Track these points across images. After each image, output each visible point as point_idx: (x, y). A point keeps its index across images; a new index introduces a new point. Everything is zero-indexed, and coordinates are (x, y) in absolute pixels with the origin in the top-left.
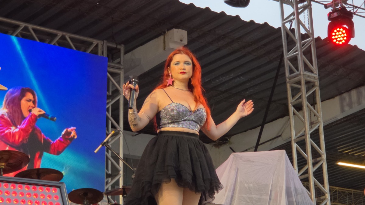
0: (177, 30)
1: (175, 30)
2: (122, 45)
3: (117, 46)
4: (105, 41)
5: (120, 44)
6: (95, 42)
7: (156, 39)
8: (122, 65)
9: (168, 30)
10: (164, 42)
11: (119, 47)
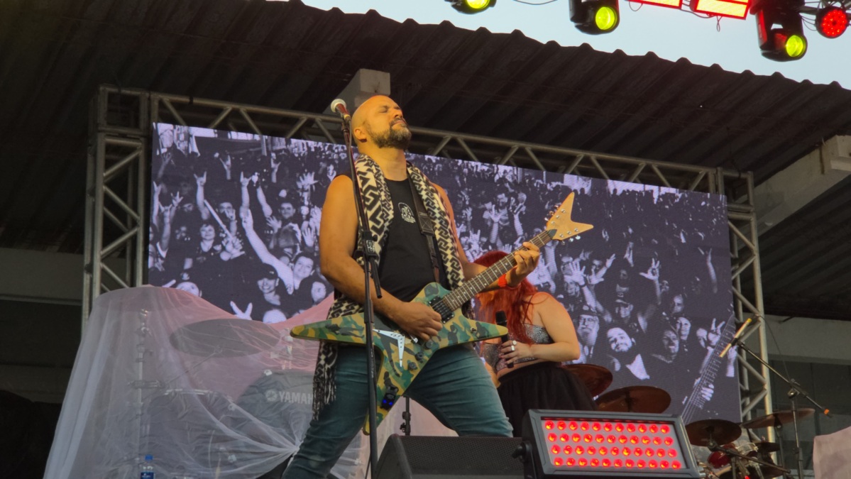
0: (841, 137)
1: (838, 138)
2: (749, 172)
3: (740, 174)
4: (719, 168)
5: (745, 171)
6: (702, 171)
7: (807, 157)
8: (751, 206)
9: (826, 138)
10: (821, 160)
11: (743, 176)
